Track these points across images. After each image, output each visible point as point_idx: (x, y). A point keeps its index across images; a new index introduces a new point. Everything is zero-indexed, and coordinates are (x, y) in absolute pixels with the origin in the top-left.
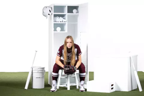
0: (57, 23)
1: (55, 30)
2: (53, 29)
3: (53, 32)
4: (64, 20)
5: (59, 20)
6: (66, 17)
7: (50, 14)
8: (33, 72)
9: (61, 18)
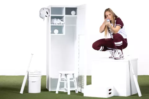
0: (55, 25)
1: (52, 32)
2: (50, 31)
3: (50, 34)
4: (62, 22)
5: (57, 22)
6: (64, 19)
7: (47, 15)
8: (29, 76)
9: (58, 20)
